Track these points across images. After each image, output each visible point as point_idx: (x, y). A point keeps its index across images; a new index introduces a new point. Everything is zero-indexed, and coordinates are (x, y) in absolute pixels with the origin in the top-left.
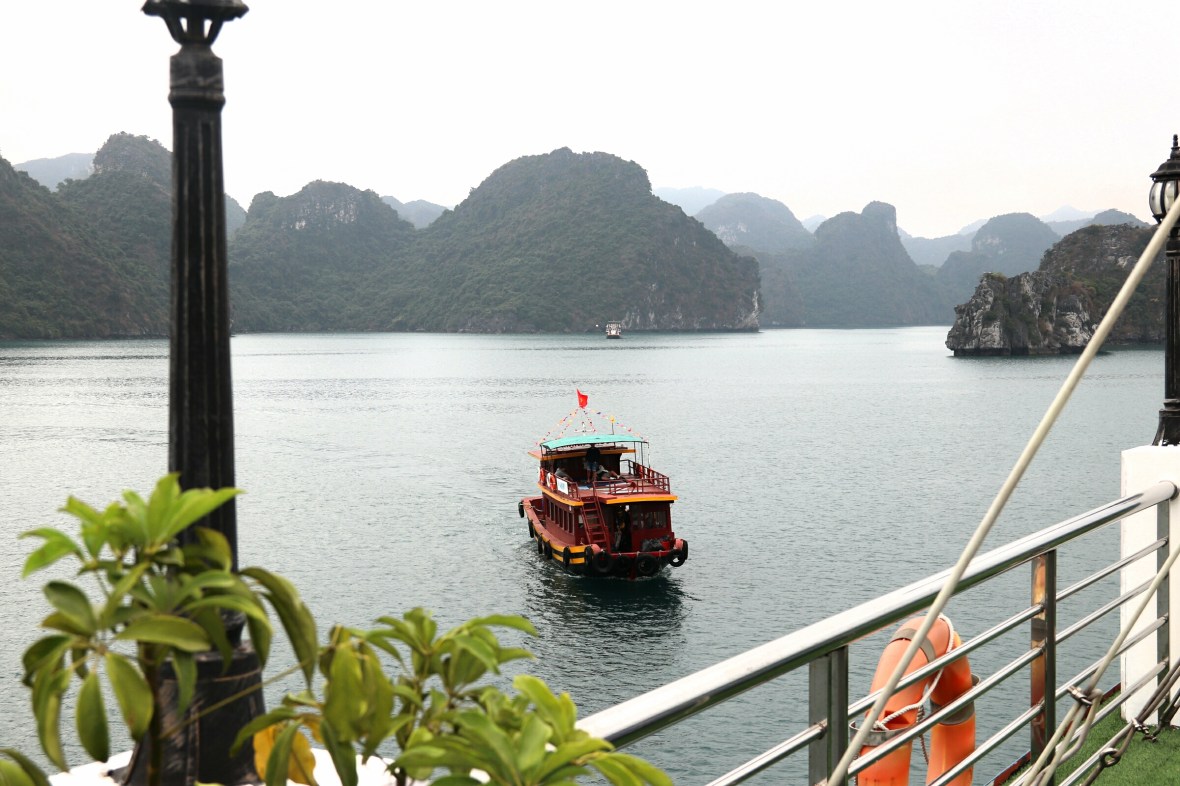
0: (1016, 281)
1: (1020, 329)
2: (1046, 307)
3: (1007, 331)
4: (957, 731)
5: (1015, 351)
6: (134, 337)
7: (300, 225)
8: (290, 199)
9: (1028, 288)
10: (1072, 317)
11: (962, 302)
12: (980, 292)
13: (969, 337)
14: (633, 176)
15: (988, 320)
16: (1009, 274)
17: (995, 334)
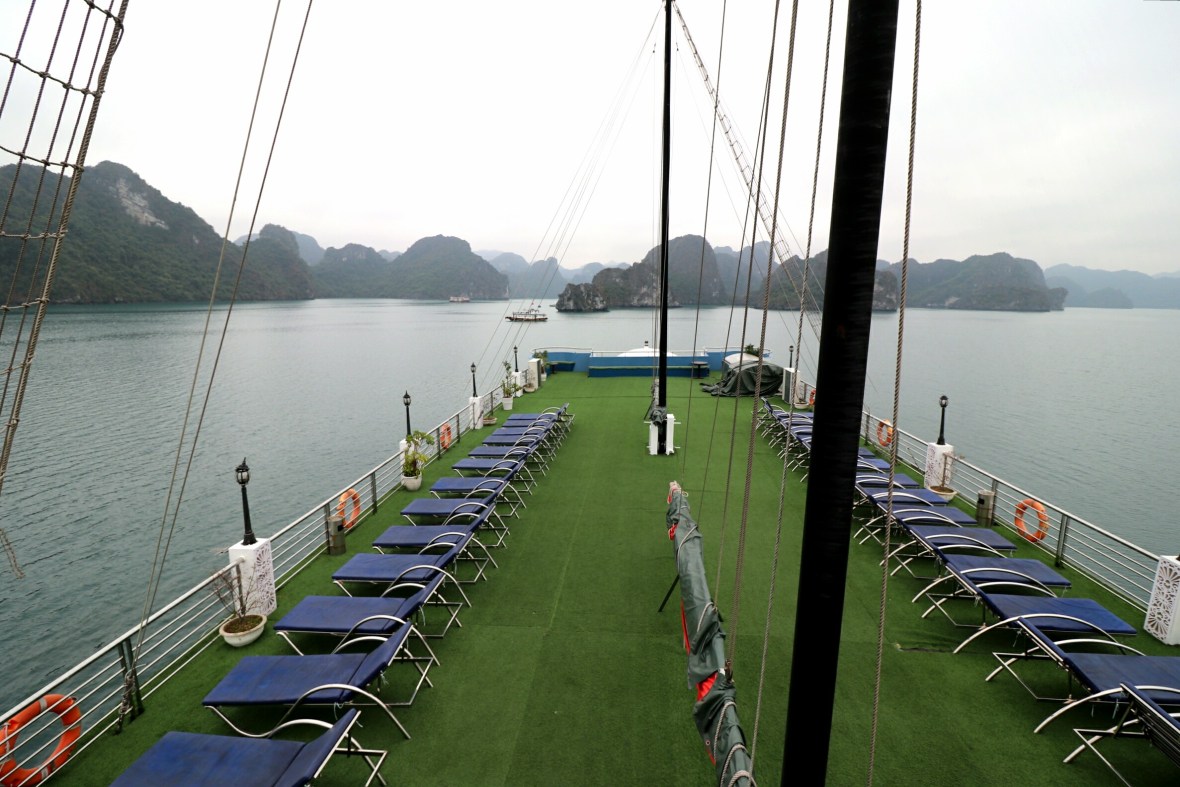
0: (579, 286)
1: (580, 303)
2: (589, 295)
3: (575, 304)
4: (449, 433)
5: (578, 310)
6: (271, 300)
7: (344, 259)
8: (340, 250)
9: (582, 289)
10: (597, 299)
11: (561, 292)
12: (566, 290)
13: (563, 305)
14: (465, 245)
15: (569, 299)
16: (576, 284)
17: (571, 305)
